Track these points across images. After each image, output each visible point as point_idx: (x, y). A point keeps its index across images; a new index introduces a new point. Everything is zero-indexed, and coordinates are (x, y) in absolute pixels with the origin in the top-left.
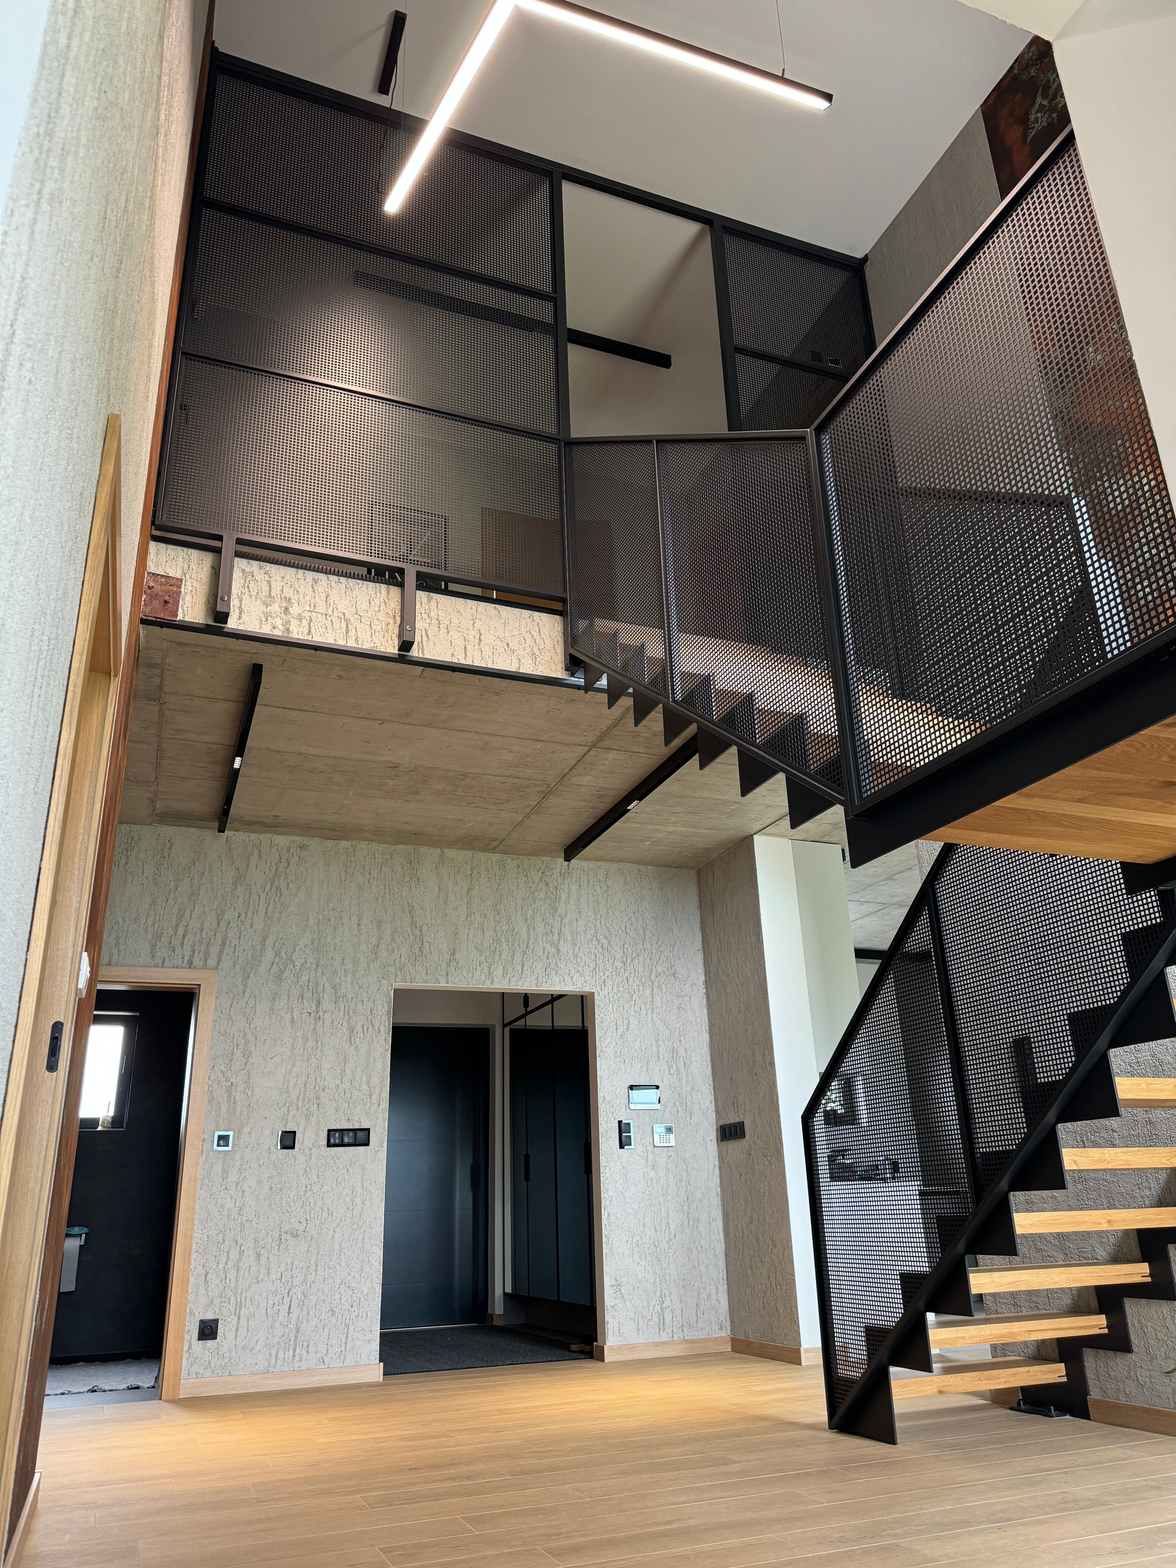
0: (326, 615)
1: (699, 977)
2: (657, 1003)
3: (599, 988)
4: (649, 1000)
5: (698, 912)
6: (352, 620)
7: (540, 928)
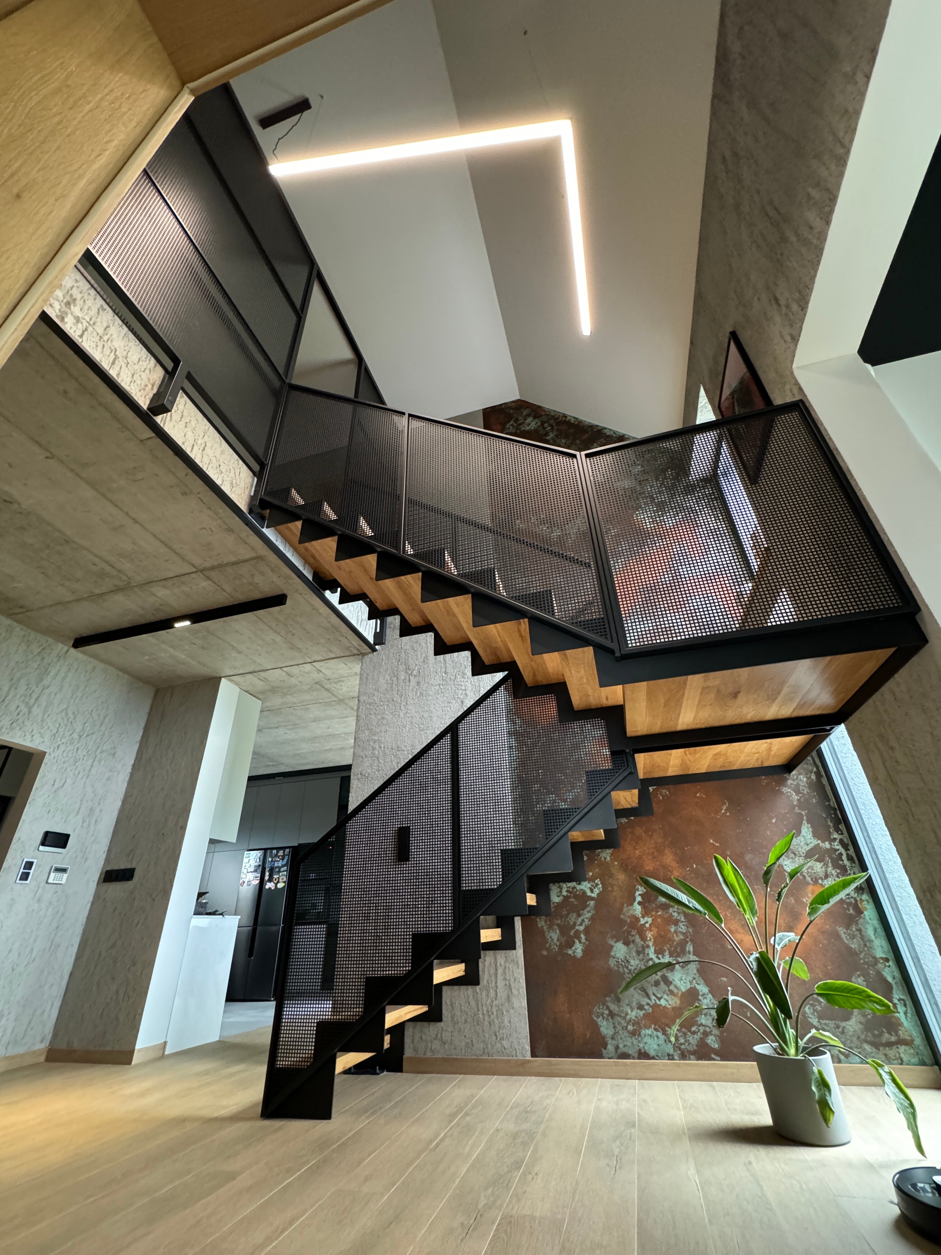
0: (101, 337)
1: (130, 761)
2: (93, 771)
3: (52, 750)
4: (88, 768)
5: (147, 717)
6: (120, 359)
7: (22, 689)
